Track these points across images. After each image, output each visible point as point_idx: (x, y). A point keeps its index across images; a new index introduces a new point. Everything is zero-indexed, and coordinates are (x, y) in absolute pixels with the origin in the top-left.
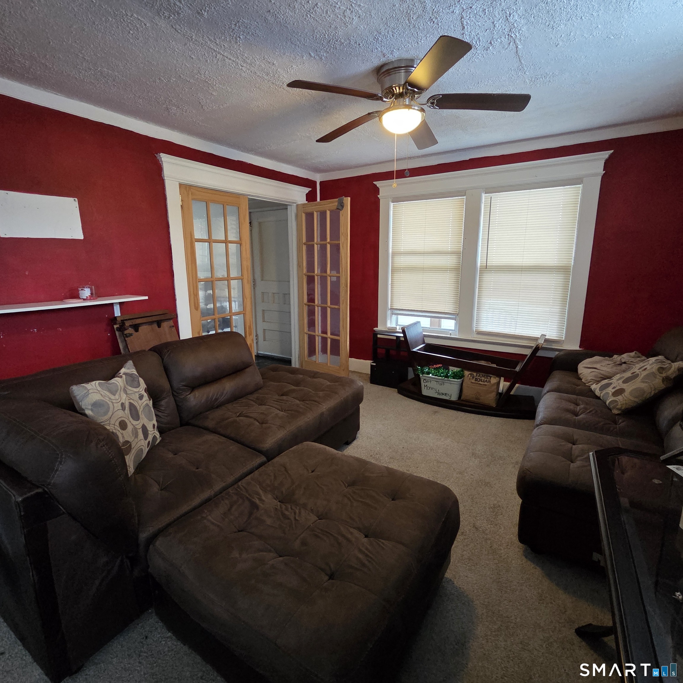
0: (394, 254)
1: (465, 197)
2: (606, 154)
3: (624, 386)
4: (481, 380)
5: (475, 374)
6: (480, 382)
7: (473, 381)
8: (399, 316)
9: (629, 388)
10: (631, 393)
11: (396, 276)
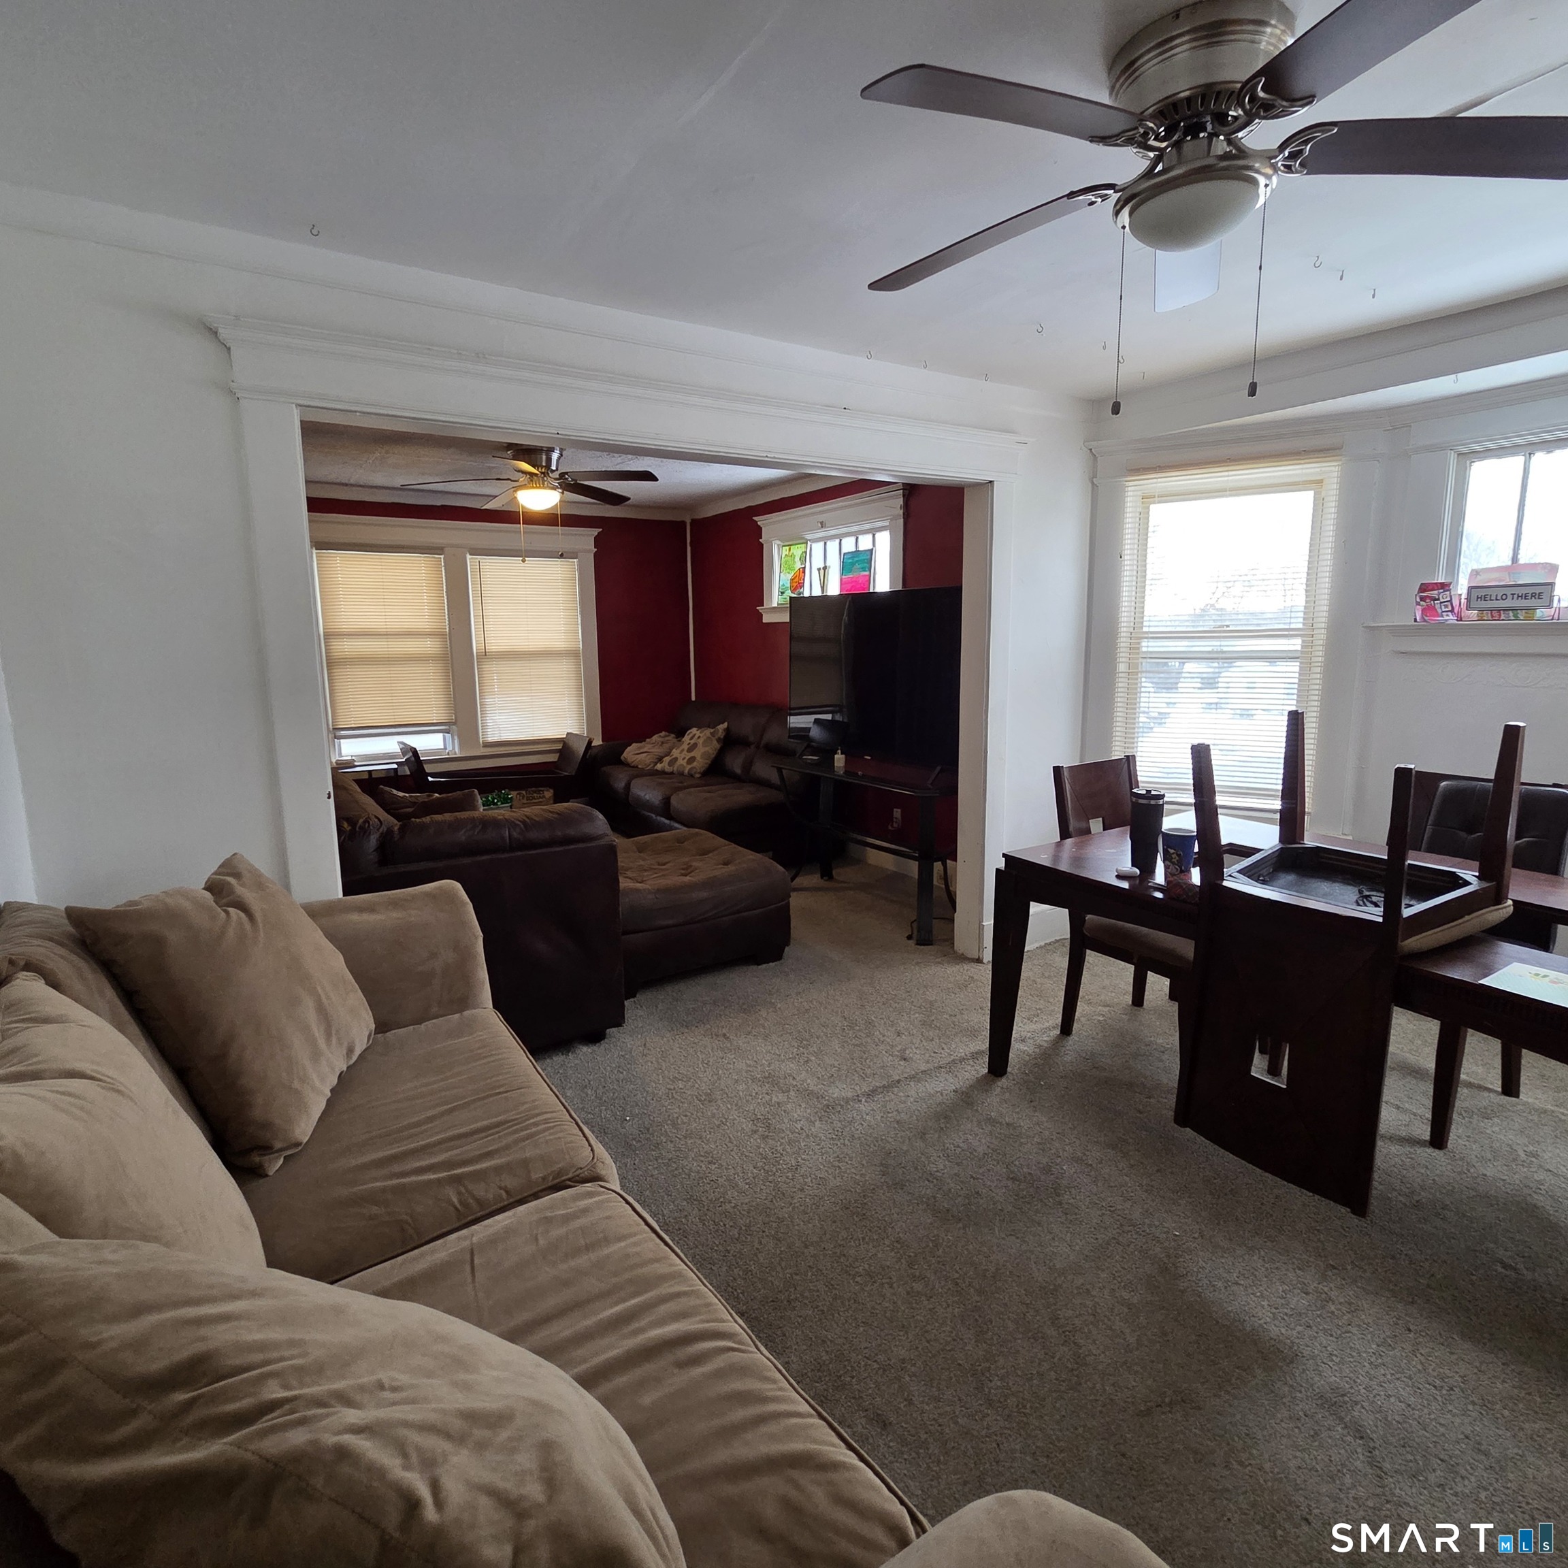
0: (328, 636)
1: (442, 556)
2: (595, 531)
3: (692, 754)
4: (534, 798)
5: (524, 792)
6: (534, 801)
7: (525, 801)
8: (342, 741)
9: (697, 753)
10: (702, 757)
11: (337, 672)
